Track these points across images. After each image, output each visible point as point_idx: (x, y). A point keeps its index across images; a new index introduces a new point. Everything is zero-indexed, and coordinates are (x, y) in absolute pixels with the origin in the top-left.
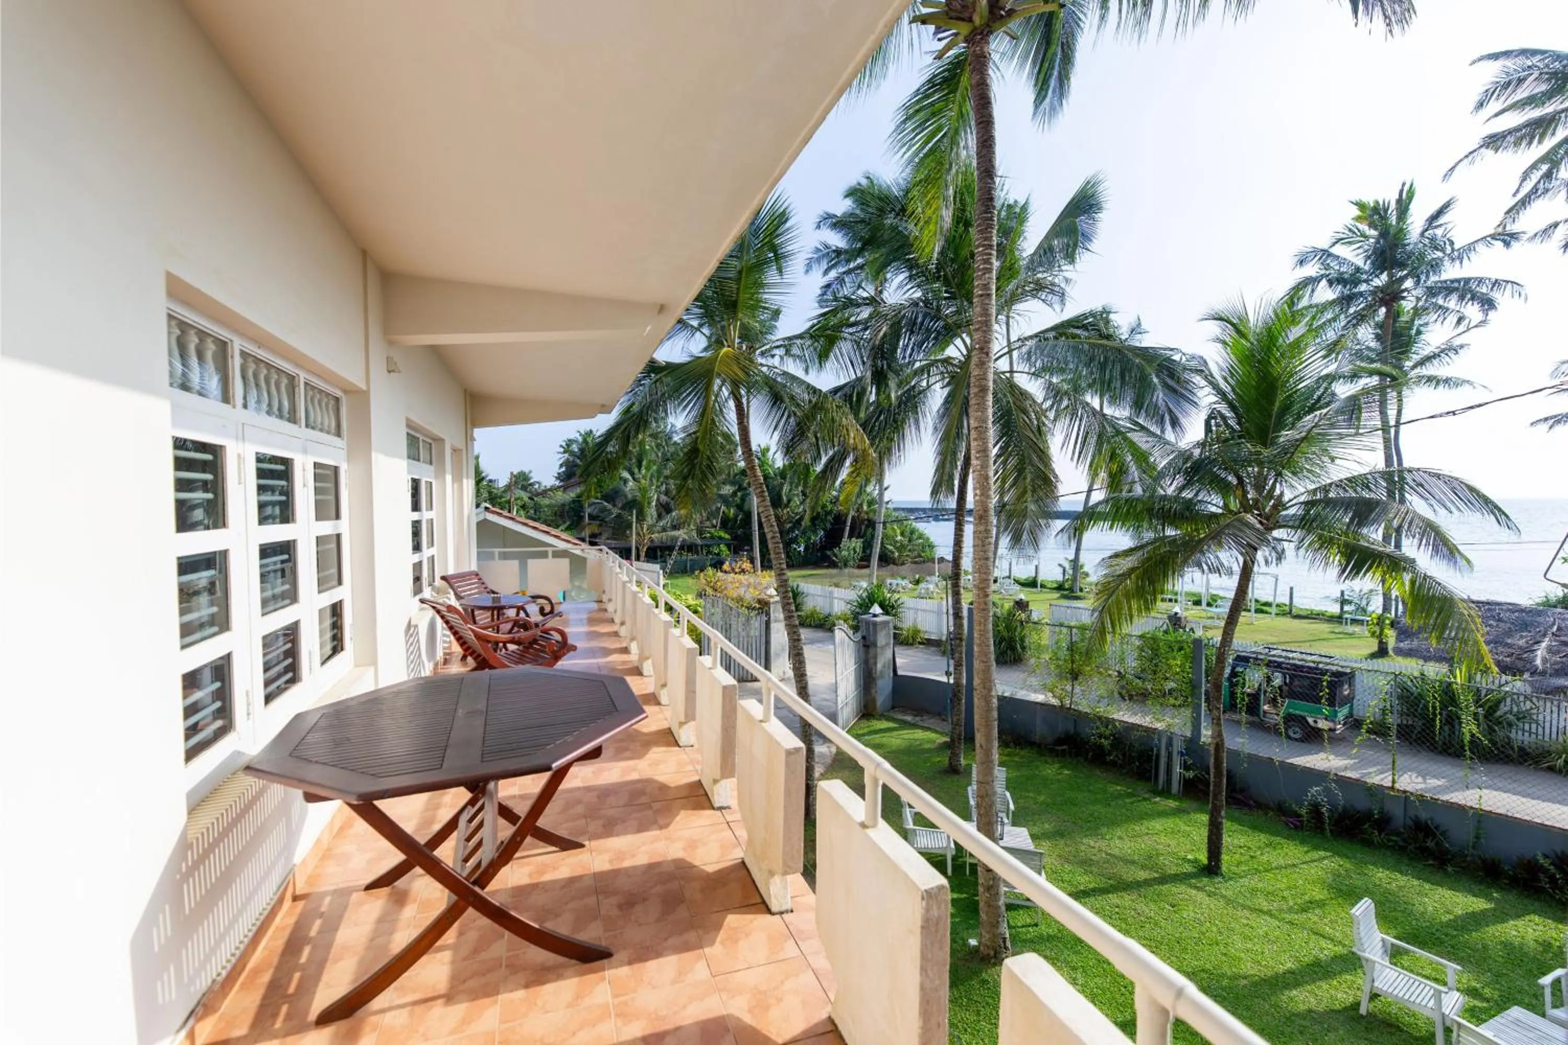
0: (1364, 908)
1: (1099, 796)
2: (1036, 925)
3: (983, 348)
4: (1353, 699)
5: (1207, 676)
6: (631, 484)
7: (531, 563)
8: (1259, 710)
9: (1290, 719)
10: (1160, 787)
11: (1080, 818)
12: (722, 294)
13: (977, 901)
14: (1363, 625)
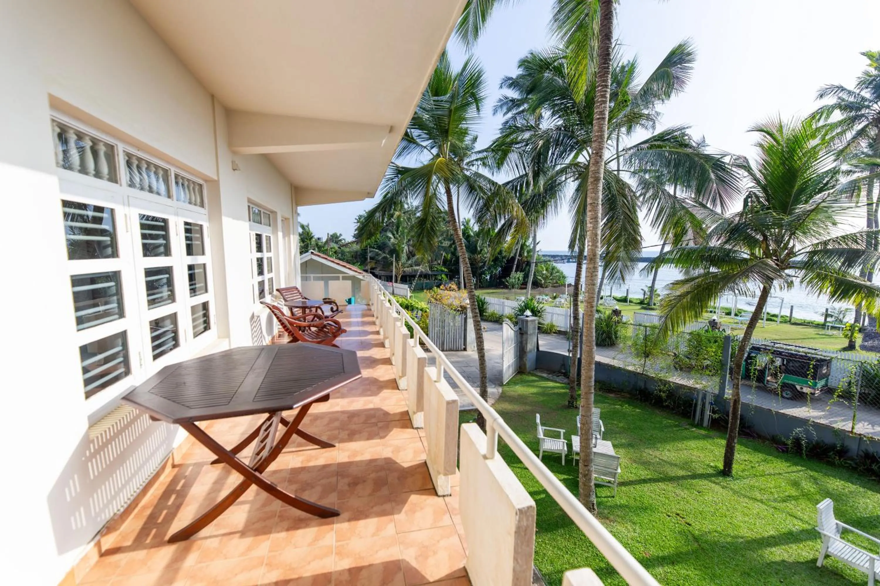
0: (826, 504)
1: (657, 426)
2: (613, 497)
3: (598, 154)
4: (829, 375)
5: (731, 358)
6: (392, 240)
7: (331, 283)
8: (764, 380)
9: (784, 386)
10: (696, 422)
11: (645, 438)
12: (440, 126)
13: (578, 481)
14: (839, 330)
